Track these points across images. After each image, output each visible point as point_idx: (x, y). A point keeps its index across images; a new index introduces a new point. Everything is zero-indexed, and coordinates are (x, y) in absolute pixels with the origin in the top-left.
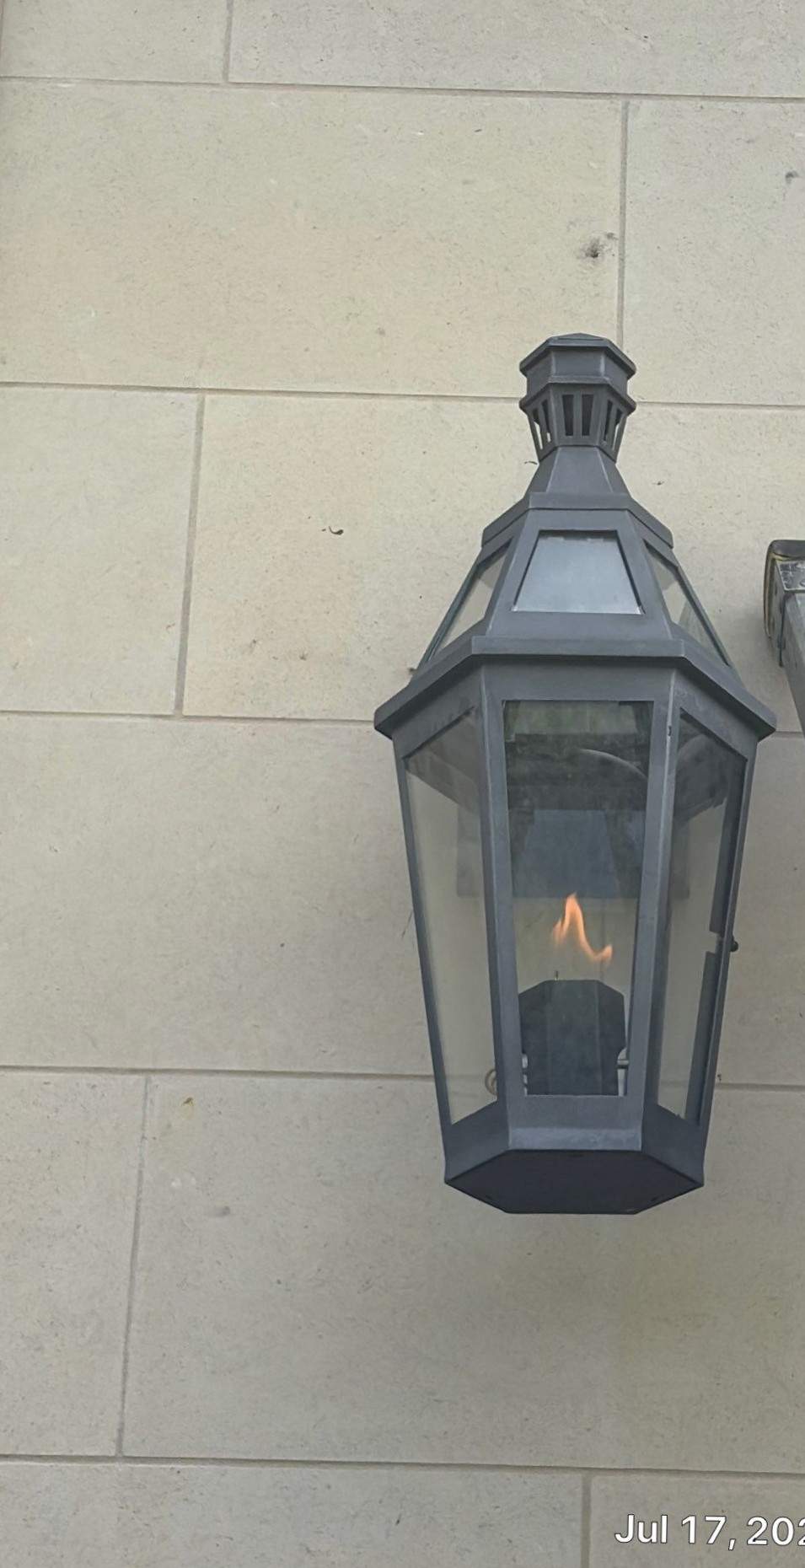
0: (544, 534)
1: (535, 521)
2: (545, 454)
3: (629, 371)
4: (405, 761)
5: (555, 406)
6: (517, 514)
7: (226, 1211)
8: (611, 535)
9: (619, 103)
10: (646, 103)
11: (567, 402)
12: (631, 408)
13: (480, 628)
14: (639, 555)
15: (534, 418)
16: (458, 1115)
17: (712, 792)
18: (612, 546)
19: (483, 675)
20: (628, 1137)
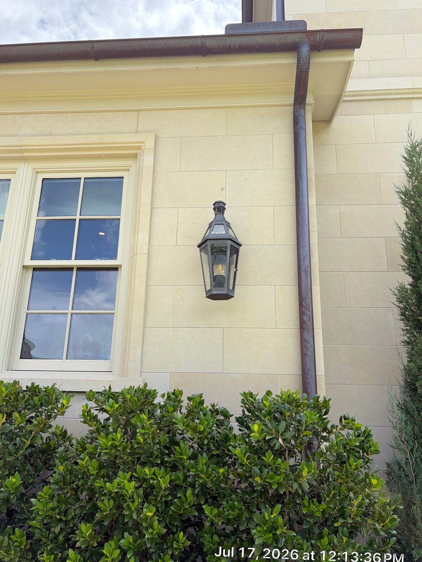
0: (215, 224)
1: (214, 223)
2: (216, 215)
3: (225, 205)
4: (200, 251)
5: (217, 209)
6: (212, 222)
7: (183, 300)
8: (223, 224)
9: (225, 171)
10: (228, 171)
11: (218, 209)
12: (225, 209)
13: (208, 236)
14: (226, 226)
15: (214, 210)
16: (207, 290)
17: (235, 253)
18: (223, 226)
19: (208, 241)
20: (225, 292)
